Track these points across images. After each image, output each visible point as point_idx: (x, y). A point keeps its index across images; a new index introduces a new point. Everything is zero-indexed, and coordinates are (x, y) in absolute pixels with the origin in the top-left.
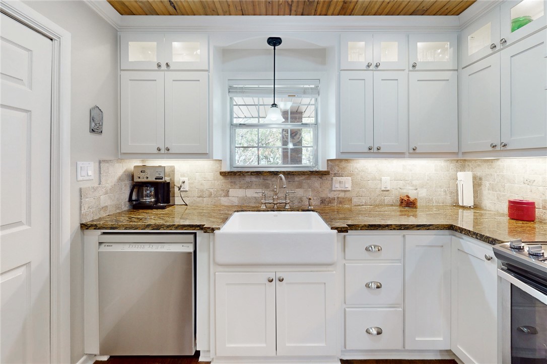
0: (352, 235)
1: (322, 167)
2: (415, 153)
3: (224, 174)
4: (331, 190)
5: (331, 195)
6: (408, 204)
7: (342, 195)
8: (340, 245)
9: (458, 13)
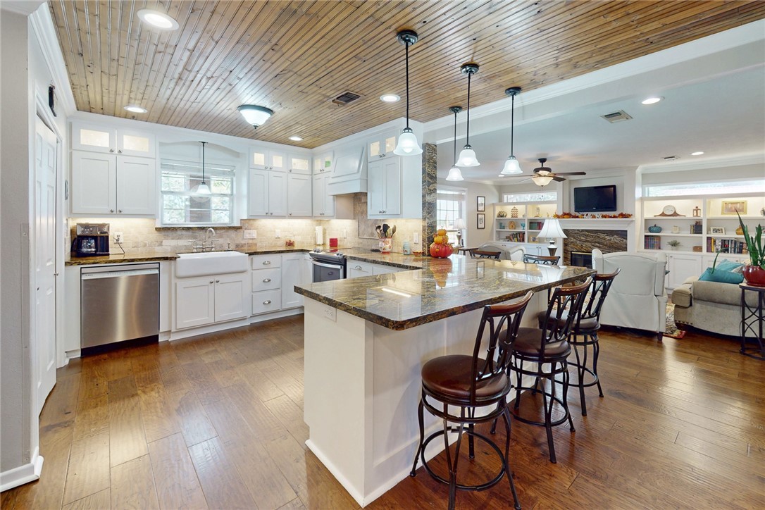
0: (256, 258)
1: (237, 224)
2: (291, 216)
3: (158, 229)
4: (243, 239)
5: (243, 242)
6: (290, 244)
7: (251, 241)
8: (250, 262)
9: (311, 148)
